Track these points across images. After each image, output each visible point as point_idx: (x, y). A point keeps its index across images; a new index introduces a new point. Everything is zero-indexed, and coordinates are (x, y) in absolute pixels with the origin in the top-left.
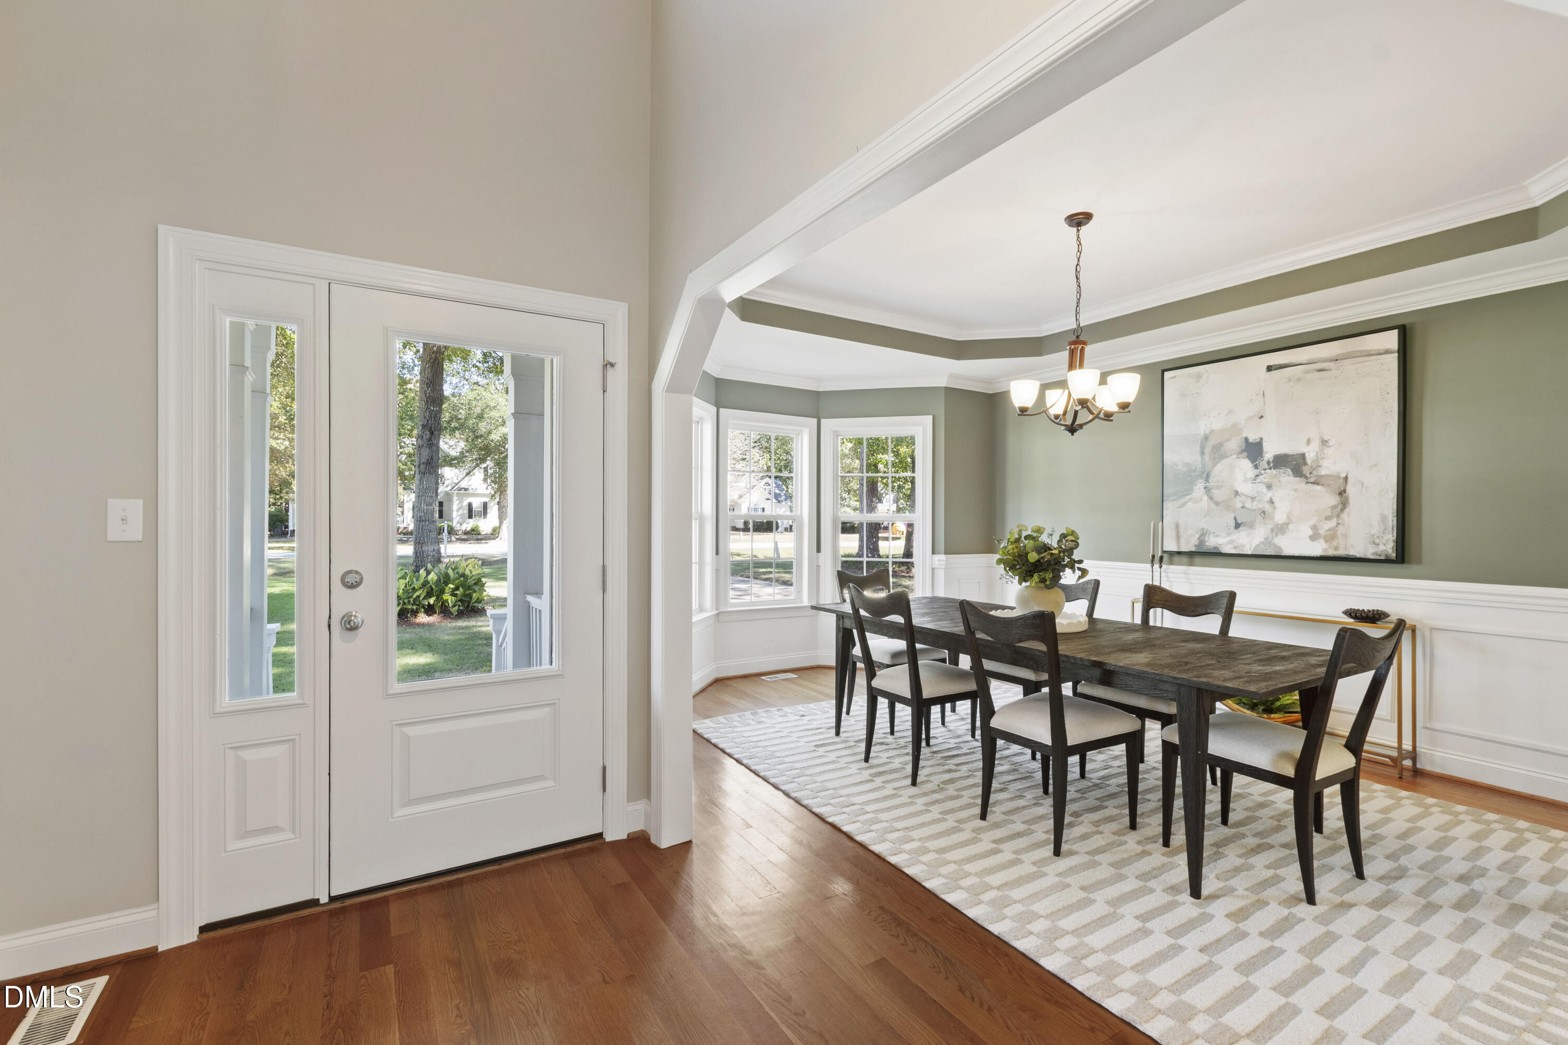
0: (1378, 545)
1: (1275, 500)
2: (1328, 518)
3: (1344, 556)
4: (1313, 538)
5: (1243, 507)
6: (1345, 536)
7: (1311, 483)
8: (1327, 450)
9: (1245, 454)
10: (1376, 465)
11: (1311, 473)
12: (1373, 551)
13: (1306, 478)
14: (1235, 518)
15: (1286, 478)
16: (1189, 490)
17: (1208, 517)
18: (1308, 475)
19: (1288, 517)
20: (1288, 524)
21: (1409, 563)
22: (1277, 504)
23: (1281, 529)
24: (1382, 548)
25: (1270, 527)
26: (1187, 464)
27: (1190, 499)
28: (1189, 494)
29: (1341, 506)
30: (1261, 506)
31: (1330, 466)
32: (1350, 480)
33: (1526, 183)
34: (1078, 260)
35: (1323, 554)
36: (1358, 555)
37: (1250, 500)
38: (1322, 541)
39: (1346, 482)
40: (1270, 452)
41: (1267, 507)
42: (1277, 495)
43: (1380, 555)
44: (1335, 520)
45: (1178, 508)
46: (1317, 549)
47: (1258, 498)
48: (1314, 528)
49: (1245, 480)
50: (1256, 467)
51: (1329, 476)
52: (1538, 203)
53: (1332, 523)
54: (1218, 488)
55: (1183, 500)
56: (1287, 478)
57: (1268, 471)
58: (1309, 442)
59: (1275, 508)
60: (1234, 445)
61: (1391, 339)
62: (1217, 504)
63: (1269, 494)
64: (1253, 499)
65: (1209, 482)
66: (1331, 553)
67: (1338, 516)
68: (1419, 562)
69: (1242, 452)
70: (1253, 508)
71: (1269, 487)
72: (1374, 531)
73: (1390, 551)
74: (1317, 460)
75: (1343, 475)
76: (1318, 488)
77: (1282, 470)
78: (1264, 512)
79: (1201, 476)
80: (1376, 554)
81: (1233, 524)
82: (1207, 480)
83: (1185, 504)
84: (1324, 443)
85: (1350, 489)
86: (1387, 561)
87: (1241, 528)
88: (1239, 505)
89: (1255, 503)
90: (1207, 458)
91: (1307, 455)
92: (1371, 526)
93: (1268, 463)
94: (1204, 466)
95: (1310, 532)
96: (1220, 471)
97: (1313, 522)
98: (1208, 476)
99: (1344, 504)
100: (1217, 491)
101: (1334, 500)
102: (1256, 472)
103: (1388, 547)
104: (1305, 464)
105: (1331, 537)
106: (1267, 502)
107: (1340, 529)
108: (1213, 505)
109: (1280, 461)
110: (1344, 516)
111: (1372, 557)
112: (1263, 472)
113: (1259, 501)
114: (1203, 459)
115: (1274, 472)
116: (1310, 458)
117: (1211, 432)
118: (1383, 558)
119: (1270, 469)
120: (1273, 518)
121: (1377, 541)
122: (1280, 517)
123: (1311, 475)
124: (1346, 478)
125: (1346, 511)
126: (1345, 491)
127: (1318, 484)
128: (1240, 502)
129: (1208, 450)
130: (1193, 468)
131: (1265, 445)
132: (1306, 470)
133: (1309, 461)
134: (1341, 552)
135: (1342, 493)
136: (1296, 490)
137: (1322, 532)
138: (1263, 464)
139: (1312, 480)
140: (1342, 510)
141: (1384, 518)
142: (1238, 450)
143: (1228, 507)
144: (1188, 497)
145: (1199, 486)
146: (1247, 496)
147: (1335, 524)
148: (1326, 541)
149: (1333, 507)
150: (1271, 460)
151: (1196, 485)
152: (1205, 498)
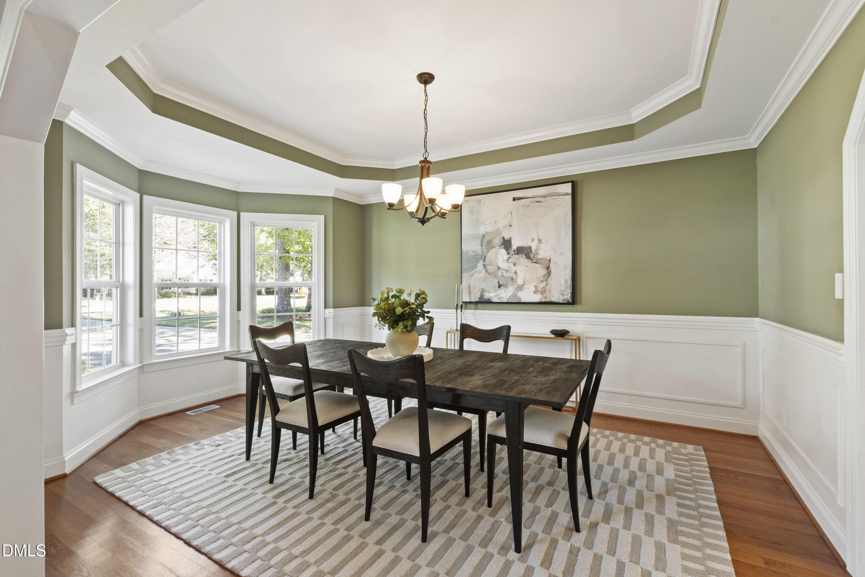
0: (564, 295)
1: (518, 272)
2: (542, 281)
4: (535, 292)
5: (502, 276)
6: (550, 291)
7: (534, 262)
8: (541, 245)
9: (503, 246)
10: (563, 253)
11: (534, 257)
12: (562, 299)
13: (532, 260)
14: (498, 282)
15: (522, 259)
16: (475, 266)
17: (485, 282)
18: (532, 258)
19: (524, 281)
20: (523, 285)
21: (577, 304)
22: (518, 274)
23: (520, 288)
24: (566, 297)
25: (515, 287)
26: (474, 251)
27: (476, 271)
28: (475, 269)
29: (547, 275)
30: (511, 275)
31: (543, 253)
32: (551, 261)
33: (631, 110)
34: (426, 106)
35: (540, 301)
36: (556, 301)
37: (505, 272)
38: (539, 294)
39: (550, 262)
40: (515, 245)
41: (514, 276)
42: (519, 269)
43: (565, 301)
44: (545, 282)
45: (469, 276)
46: (537, 298)
47: (509, 271)
48: (536, 287)
49: (503, 261)
50: (508, 253)
51: (542, 259)
52: (635, 122)
53: (544, 284)
54: (490, 265)
55: (472, 272)
56: (523, 260)
57: (514, 255)
58: (533, 240)
59: (517, 276)
60: (497, 241)
61: (567, 188)
62: (489, 274)
63: (515, 269)
64: (507, 271)
65: (485, 262)
66: (544, 300)
67: (546, 280)
68: (581, 304)
69: (502, 245)
70: (507, 276)
71: (515, 264)
72: (562, 288)
73: (569, 298)
74: (536, 250)
75: (548, 258)
76: (537, 265)
77: (520, 255)
78: (512, 279)
79: (481, 258)
80: (563, 300)
81: (497, 285)
82: (484, 261)
83: (473, 274)
84: (540, 241)
85: (552, 266)
86: (568, 303)
87: (501, 288)
88: (500, 275)
89: (508, 274)
90: (484, 247)
91: (532, 247)
92: (561, 285)
93: (514, 251)
94: (483, 252)
95: (534, 289)
96: (490, 256)
97: (535, 284)
98: (485, 258)
99: (549, 274)
100: (490, 267)
101: (544, 272)
102: (508, 256)
103: (568, 296)
104: (531, 252)
105: (543, 292)
106: (514, 273)
107: (548, 286)
108: (487, 275)
109: (520, 250)
110: (549, 280)
111: (561, 302)
112: (511, 256)
113: (510, 272)
114: (482, 249)
115: (517, 256)
116: (534, 248)
117: (486, 234)
118: (566, 302)
119: (515, 254)
120: (516, 282)
121: (563, 293)
122: (520, 281)
124: (550, 260)
125: (550, 277)
126: (549, 267)
127: (537, 263)
128: (501, 273)
129: (485, 243)
130: (477, 254)
131: (512, 241)
132: (532, 255)
133: (533, 251)
134: (548, 300)
135: (548, 268)
136: (527, 266)
137: (539, 289)
138: (512, 252)
139: (535, 261)
140: (548, 277)
141: (566, 281)
142: (500, 244)
143: (495, 276)
144: (475, 270)
145: (481, 264)
146: (504, 270)
147: (545, 285)
148: (541, 294)
149: (544, 276)
150: (515, 250)
151: (479, 263)
152: (484, 271)
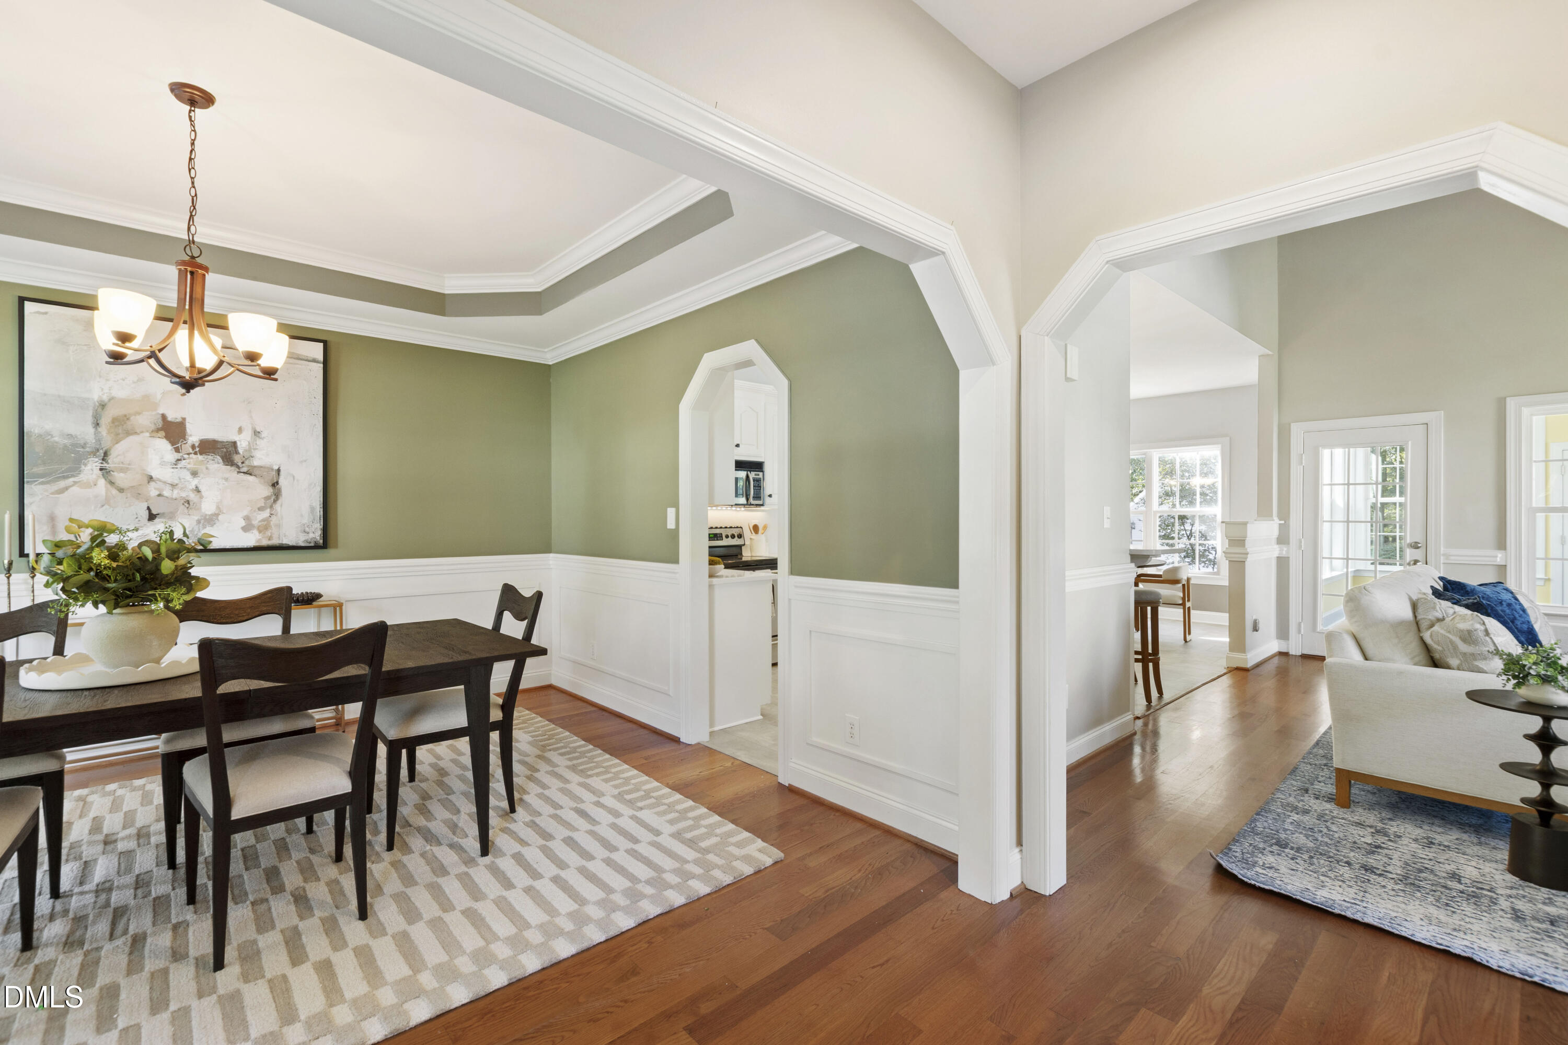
0: (308, 533)
1: (201, 488)
2: (261, 509)
3: (278, 545)
4: (246, 529)
5: (159, 495)
6: (278, 526)
7: (244, 473)
8: (259, 442)
9: (162, 433)
10: (305, 461)
11: (243, 463)
12: (304, 539)
13: (238, 467)
14: (148, 508)
15: (215, 465)
16: (74, 470)
17: (106, 507)
18: (240, 464)
19: (218, 507)
20: (217, 515)
21: (330, 548)
22: (203, 493)
23: (210, 520)
24: (311, 535)
25: (196, 518)
26: (70, 436)
27: (75, 483)
28: (73, 476)
29: (273, 497)
30: (184, 495)
31: (263, 457)
32: (282, 473)
35: (257, 544)
36: (291, 544)
37: (168, 487)
38: (255, 532)
39: (279, 474)
40: (195, 435)
41: (192, 496)
42: (204, 483)
43: (310, 543)
44: (268, 510)
45: (52, 493)
46: (251, 540)
47: (180, 485)
48: (247, 518)
49: (163, 464)
50: (177, 450)
51: (262, 467)
53: (266, 514)
54: (122, 470)
55: (62, 484)
56: (217, 465)
57: (192, 456)
58: (240, 430)
59: (201, 497)
60: (146, 420)
61: (313, 350)
62: (121, 490)
63: (194, 482)
64: (173, 486)
65: (107, 462)
66: (265, 543)
67: (271, 507)
68: (336, 547)
69: (158, 430)
70: (174, 496)
71: (194, 474)
72: (305, 521)
73: (318, 538)
74: (249, 450)
75: (276, 467)
76: (251, 478)
77: (210, 457)
78: (188, 502)
79: (94, 453)
80: (306, 541)
81: (146, 514)
82: (104, 459)
83: (67, 488)
84: (256, 433)
85: (282, 481)
86: (316, 547)
87: (157, 520)
88: (154, 493)
89: (176, 492)
90: (103, 430)
91: (238, 444)
92: (302, 516)
93: (193, 447)
94: (99, 441)
95: (243, 523)
96: (123, 451)
97: (245, 513)
98: (106, 454)
99: (277, 495)
100: (122, 475)
101: (268, 491)
102: (178, 456)
103: (316, 535)
104: (237, 453)
105: (264, 527)
106: (192, 490)
107: (274, 519)
108: (114, 492)
109: (207, 447)
110: (277, 506)
111: (303, 545)
112: (186, 456)
113: (182, 489)
114: (96, 433)
115: (200, 457)
116: (242, 446)
117: (110, 400)
118: (312, 545)
119: (195, 453)
120: (200, 509)
121: (307, 529)
122: (208, 507)
123: (244, 465)
124: (279, 471)
125: (279, 502)
126: (277, 483)
127: (251, 474)
128: (155, 489)
129: (105, 421)
130: (82, 442)
131: (188, 426)
132: (237, 459)
133: (241, 451)
134: (275, 542)
135: (275, 485)
136: (226, 479)
137: (255, 523)
138: (187, 448)
139: (245, 469)
140: (275, 501)
141: (312, 509)
142: (153, 427)
143: (138, 496)
144: (72, 480)
145: (91, 468)
146: (165, 483)
147: (269, 515)
148: (260, 532)
149: (267, 498)
150: (197, 444)
151: (85, 465)
152: (102, 482)
